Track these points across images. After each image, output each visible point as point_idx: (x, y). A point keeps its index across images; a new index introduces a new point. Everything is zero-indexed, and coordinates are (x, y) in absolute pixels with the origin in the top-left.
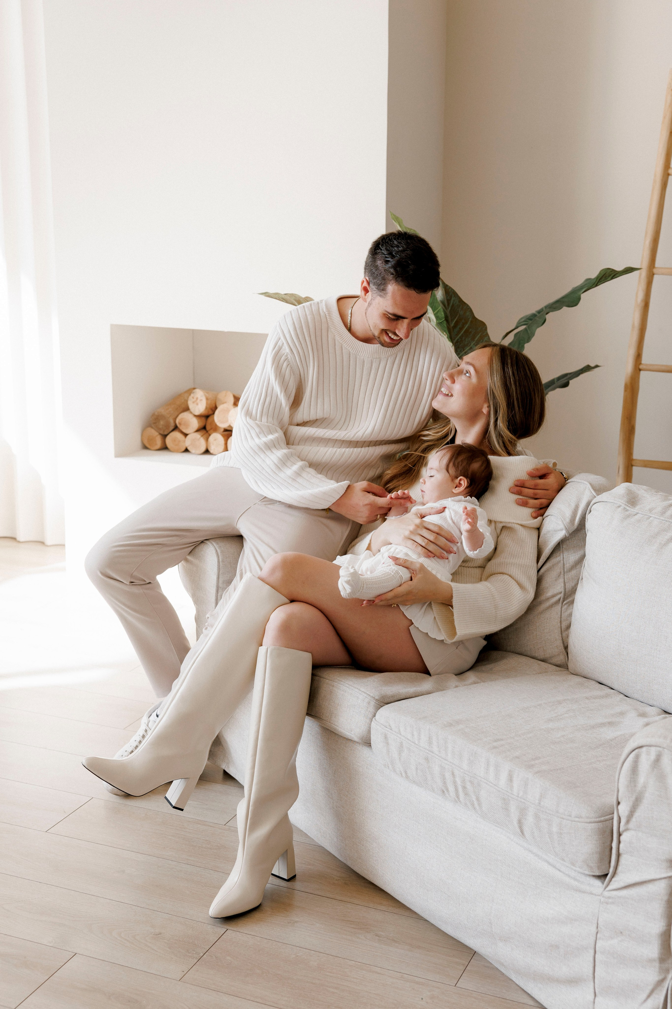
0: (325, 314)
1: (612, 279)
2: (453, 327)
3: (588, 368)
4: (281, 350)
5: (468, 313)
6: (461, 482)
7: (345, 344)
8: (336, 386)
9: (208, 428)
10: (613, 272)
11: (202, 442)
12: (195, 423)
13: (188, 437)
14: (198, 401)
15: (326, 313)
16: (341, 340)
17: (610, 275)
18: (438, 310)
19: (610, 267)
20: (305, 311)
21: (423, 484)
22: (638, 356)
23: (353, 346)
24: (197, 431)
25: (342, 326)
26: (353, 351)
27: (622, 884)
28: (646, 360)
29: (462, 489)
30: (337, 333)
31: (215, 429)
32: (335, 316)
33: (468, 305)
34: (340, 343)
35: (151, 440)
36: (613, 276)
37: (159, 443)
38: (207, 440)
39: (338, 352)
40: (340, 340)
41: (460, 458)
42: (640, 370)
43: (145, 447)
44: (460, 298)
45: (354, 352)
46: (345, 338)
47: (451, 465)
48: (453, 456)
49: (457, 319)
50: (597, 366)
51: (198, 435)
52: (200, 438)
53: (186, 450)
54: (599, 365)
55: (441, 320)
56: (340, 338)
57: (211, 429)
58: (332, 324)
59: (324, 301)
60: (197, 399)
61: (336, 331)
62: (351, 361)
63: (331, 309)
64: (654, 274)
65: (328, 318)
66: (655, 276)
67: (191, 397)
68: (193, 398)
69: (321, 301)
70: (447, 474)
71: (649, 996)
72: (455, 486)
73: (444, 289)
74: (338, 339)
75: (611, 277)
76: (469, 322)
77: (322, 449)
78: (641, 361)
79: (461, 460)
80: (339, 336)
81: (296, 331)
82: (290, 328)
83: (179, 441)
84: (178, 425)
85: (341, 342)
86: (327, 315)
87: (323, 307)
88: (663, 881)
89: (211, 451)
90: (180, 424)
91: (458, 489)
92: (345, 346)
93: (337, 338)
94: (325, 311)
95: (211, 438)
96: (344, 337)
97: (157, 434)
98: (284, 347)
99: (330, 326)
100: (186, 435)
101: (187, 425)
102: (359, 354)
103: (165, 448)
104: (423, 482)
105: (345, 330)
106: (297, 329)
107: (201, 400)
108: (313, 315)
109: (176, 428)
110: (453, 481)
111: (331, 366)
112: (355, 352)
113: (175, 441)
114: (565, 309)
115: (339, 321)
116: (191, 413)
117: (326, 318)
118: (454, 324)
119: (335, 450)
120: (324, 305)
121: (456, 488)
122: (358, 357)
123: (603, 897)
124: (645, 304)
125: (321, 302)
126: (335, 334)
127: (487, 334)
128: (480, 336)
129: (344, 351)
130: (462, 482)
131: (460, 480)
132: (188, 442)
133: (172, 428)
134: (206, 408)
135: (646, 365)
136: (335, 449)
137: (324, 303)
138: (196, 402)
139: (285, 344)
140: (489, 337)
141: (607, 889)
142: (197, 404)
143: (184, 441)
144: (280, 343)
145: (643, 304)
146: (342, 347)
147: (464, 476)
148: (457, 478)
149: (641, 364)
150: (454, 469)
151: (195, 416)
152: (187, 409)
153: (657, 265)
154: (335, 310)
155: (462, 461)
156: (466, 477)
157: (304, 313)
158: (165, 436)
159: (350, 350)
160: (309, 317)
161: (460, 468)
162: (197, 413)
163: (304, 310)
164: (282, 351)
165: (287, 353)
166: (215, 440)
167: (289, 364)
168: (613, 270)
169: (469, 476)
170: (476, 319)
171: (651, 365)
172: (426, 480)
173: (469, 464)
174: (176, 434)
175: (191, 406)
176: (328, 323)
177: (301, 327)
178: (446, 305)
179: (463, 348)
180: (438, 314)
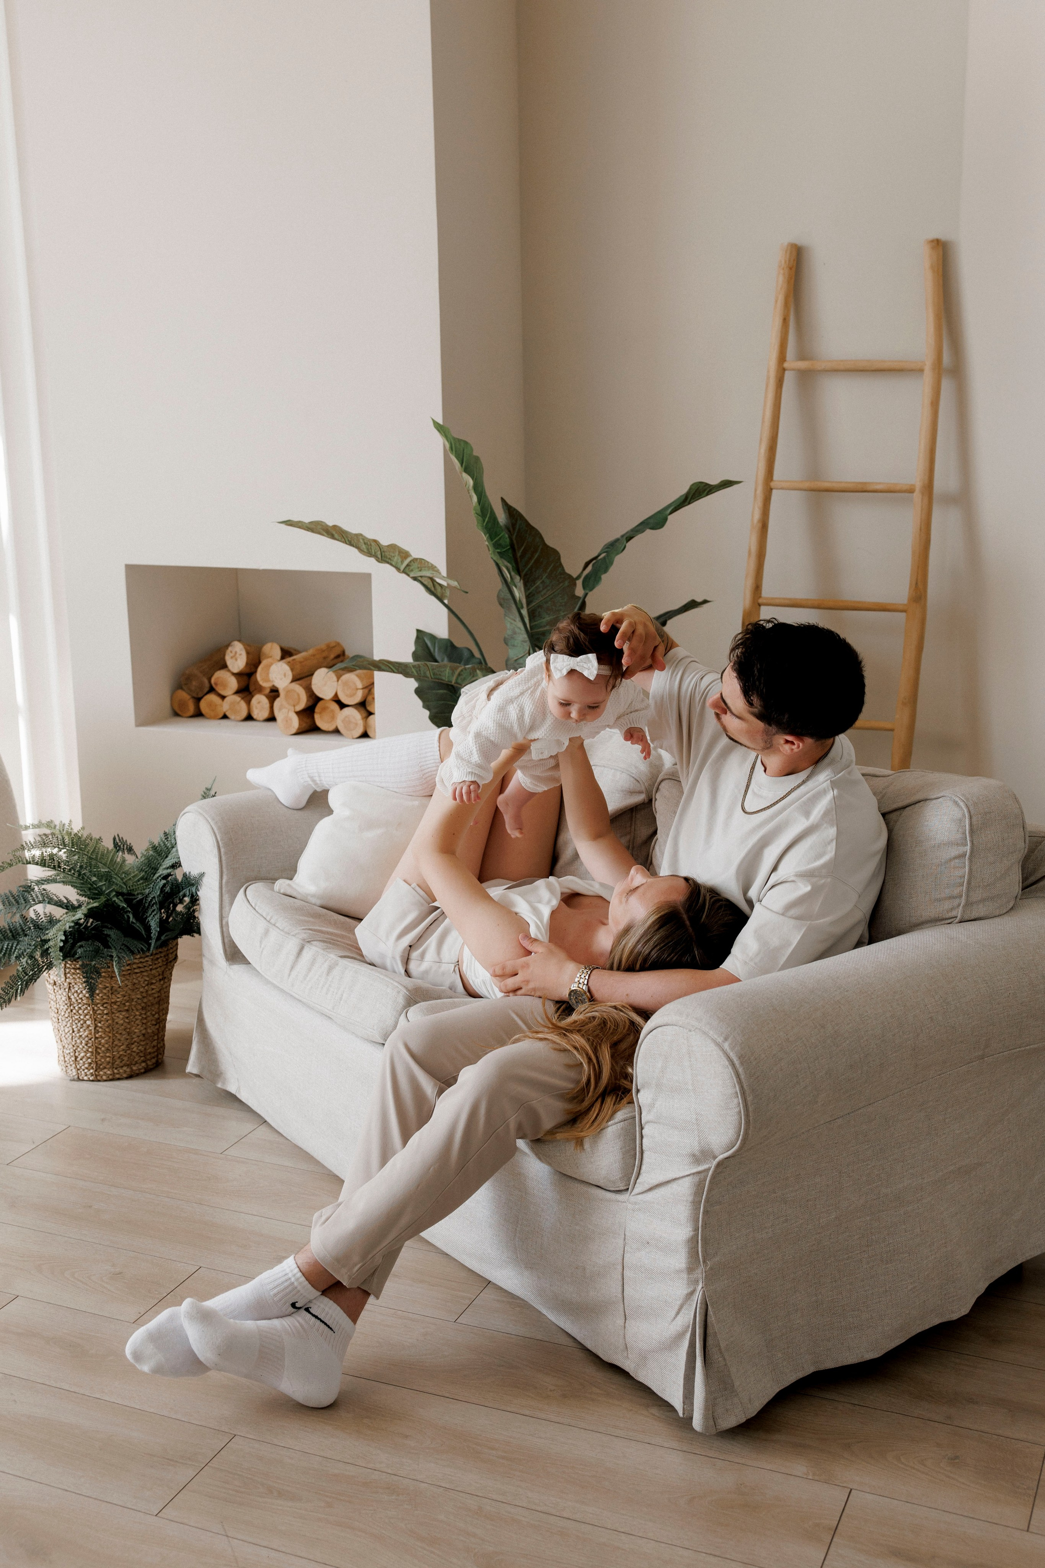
1: (707, 495)
2: (520, 556)
3: (692, 605)
5: (537, 539)
9: (252, 688)
10: (707, 486)
11: (243, 705)
12: (233, 684)
13: (226, 700)
14: (238, 655)
17: (705, 490)
18: (500, 536)
19: (703, 481)
22: (757, 588)
24: (237, 692)
27: (647, 1187)
28: (767, 592)
31: (260, 689)
33: (537, 530)
35: (183, 704)
36: (708, 492)
37: (191, 709)
38: (248, 703)
42: (760, 605)
43: (176, 714)
44: (526, 521)
49: (525, 548)
50: (705, 602)
51: (237, 698)
52: (240, 701)
53: (225, 717)
54: (708, 599)
55: (504, 548)
57: (255, 689)
60: (236, 653)
64: (771, 489)
66: (774, 491)
67: (228, 651)
68: (231, 652)
71: (678, 1313)
73: (507, 511)
75: (706, 492)
76: (539, 551)
78: (761, 593)
83: (216, 705)
84: (214, 686)
88: (687, 1179)
89: (255, 717)
90: (216, 684)
95: (254, 701)
97: (188, 697)
100: (223, 698)
101: (225, 686)
103: (198, 714)
107: (241, 655)
109: (212, 690)
113: (210, 705)
114: (648, 531)
116: (229, 671)
118: (522, 552)
123: (630, 1203)
124: (762, 525)
127: (561, 565)
128: (553, 566)
132: (225, 707)
133: (206, 690)
134: (247, 664)
135: (766, 598)
138: (234, 657)
140: (563, 567)
141: (633, 1193)
142: (236, 660)
143: (222, 706)
145: (760, 525)
149: (760, 597)
151: (234, 674)
152: (224, 666)
153: (775, 477)
158: (198, 700)
162: (236, 671)
166: (259, 703)
168: (707, 484)
170: (548, 547)
171: (773, 599)
174: (212, 697)
175: (229, 662)
178: (511, 529)
179: (534, 581)
180: (501, 542)
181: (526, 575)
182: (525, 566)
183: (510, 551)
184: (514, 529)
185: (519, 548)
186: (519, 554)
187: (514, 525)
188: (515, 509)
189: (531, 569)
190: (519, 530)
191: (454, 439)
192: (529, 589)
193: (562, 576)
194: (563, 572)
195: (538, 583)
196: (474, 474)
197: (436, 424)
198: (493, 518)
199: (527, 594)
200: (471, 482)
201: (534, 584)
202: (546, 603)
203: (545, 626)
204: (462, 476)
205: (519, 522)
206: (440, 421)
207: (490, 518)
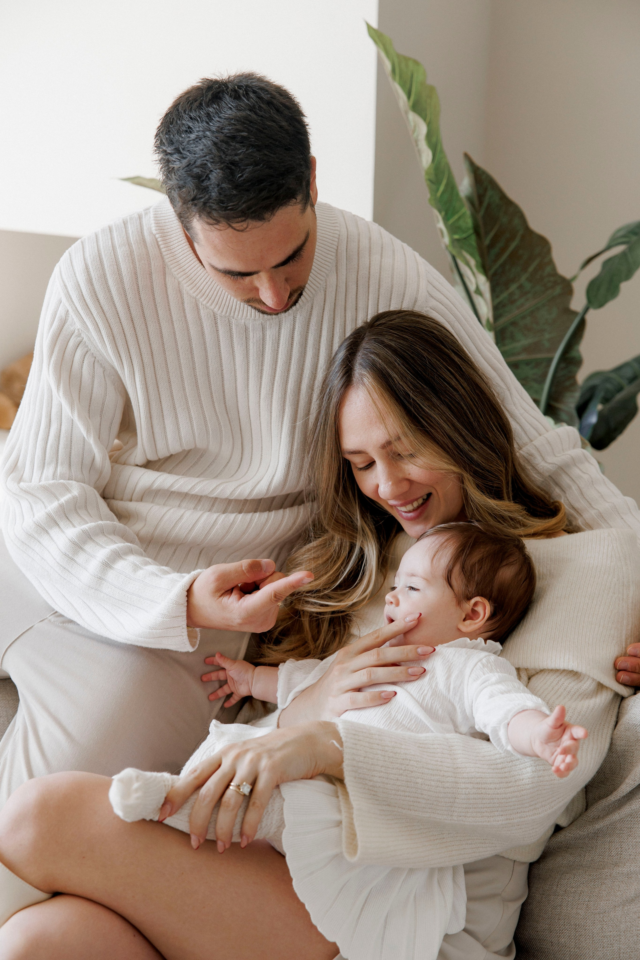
0: (156, 239)
2: (489, 245)
4: (66, 326)
6: (476, 609)
7: (203, 298)
8: (197, 386)
15: (157, 236)
16: (193, 290)
20: (112, 239)
21: (393, 605)
23: (221, 300)
25: (192, 262)
26: (222, 312)
29: (480, 622)
30: (184, 277)
32: (176, 241)
33: (517, 206)
34: (193, 298)
39: (190, 316)
40: (191, 292)
41: (476, 557)
45: (223, 314)
46: (202, 285)
47: (457, 569)
48: (463, 550)
49: (496, 232)
56: (192, 286)
58: (172, 258)
59: (151, 210)
61: (182, 273)
62: (221, 332)
63: (166, 227)
65: (161, 247)
69: (147, 210)
70: (448, 590)
72: (464, 617)
73: (472, 175)
74: (188, 288)
76: (518, 238)
77: (188, 513)
79: (479, 561)
80: (188, 284)
81: (92, 284)
82: (79, 280)
85: (194, 295)
86: (159, 239)
87: (150, 224)
91: (470, 624)
92: (204, 303)
93: (186, 287)
94: (154, 232)
96: (200, 283)
98: (70, 320)
99: (169, 263)
102: (235, 316)
104: (392, 600)
105: (199, 269)
106: (94, 280)
108: (129, 245)
110: (459, 603)
111: (179, 348)
112: (226, 313)
115: (186, 251)
117: (159, 246)
118: (491, 240)
119: (215, 518)
120: (152, 219)
121: (465, 620)
122: (233, 321)
125: (146, 214)
126: (180, 280)
127: (550, 261)
128: (538, 264)
129: (202, 312)
130: (480, 609)
131: (476, 604)
136: (215, 516)
137: (151, 215)
139: (71, 313)
144: (61, 312)
146: (197, 305)
147: (482, 595)
148: (469, 599)
150: (464, 580)
154: (175, 228)
155: (481, 561)
156: (489, 598)
157: (110, 243)
159: (216, 310)
160: (120, 253)
161: (477, 577)
163: (109, 237)
164: (68, 328)
165: (79, 330)
167: (87, 352)
169: (493, 595)
170: (532, 233)
172: (400, 597)
173: (494, 570)
176: (163, 258)
177: (103, 277)
178: (476, 202)
179: (507, 285)
180: (461, 223)
181: (495, 274)
182: (495, 261)
183: (474, 237)
184: (481, 202)
185: (487, 233)
186: (487, 241)
187: (481, 197)
188: (484, 172)
189: (503, 265)
190: (489, 205)
191: (398, 56)
192: (498, 297)
193: (552, 279)
194: (554, 273)
195: (513, 287)
196: (426, 115)
197: (369, 27)
198: (451, 187)
199: (497, 301)
200: (423, 129)
201: (507, 289)
202: (524, 318)
203: (519, 354)
204: (407, 118)
205: (489, 193)
206: (374, 24)
207: (447, 185)
